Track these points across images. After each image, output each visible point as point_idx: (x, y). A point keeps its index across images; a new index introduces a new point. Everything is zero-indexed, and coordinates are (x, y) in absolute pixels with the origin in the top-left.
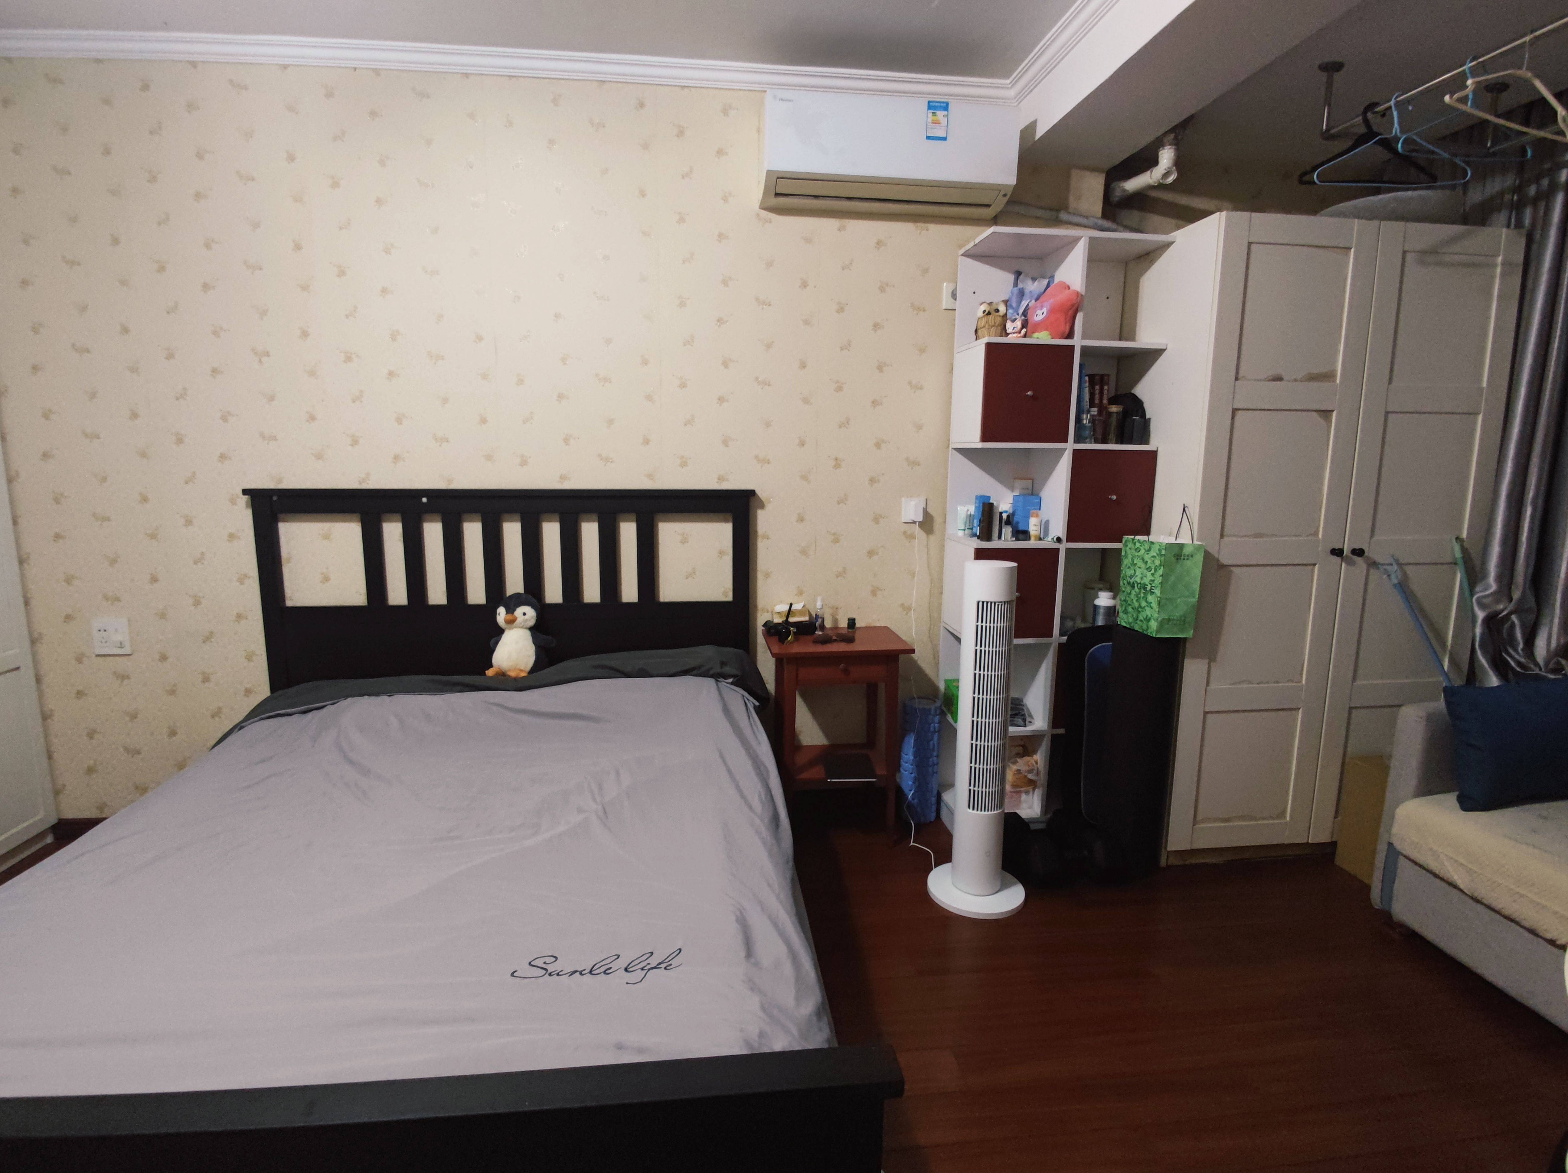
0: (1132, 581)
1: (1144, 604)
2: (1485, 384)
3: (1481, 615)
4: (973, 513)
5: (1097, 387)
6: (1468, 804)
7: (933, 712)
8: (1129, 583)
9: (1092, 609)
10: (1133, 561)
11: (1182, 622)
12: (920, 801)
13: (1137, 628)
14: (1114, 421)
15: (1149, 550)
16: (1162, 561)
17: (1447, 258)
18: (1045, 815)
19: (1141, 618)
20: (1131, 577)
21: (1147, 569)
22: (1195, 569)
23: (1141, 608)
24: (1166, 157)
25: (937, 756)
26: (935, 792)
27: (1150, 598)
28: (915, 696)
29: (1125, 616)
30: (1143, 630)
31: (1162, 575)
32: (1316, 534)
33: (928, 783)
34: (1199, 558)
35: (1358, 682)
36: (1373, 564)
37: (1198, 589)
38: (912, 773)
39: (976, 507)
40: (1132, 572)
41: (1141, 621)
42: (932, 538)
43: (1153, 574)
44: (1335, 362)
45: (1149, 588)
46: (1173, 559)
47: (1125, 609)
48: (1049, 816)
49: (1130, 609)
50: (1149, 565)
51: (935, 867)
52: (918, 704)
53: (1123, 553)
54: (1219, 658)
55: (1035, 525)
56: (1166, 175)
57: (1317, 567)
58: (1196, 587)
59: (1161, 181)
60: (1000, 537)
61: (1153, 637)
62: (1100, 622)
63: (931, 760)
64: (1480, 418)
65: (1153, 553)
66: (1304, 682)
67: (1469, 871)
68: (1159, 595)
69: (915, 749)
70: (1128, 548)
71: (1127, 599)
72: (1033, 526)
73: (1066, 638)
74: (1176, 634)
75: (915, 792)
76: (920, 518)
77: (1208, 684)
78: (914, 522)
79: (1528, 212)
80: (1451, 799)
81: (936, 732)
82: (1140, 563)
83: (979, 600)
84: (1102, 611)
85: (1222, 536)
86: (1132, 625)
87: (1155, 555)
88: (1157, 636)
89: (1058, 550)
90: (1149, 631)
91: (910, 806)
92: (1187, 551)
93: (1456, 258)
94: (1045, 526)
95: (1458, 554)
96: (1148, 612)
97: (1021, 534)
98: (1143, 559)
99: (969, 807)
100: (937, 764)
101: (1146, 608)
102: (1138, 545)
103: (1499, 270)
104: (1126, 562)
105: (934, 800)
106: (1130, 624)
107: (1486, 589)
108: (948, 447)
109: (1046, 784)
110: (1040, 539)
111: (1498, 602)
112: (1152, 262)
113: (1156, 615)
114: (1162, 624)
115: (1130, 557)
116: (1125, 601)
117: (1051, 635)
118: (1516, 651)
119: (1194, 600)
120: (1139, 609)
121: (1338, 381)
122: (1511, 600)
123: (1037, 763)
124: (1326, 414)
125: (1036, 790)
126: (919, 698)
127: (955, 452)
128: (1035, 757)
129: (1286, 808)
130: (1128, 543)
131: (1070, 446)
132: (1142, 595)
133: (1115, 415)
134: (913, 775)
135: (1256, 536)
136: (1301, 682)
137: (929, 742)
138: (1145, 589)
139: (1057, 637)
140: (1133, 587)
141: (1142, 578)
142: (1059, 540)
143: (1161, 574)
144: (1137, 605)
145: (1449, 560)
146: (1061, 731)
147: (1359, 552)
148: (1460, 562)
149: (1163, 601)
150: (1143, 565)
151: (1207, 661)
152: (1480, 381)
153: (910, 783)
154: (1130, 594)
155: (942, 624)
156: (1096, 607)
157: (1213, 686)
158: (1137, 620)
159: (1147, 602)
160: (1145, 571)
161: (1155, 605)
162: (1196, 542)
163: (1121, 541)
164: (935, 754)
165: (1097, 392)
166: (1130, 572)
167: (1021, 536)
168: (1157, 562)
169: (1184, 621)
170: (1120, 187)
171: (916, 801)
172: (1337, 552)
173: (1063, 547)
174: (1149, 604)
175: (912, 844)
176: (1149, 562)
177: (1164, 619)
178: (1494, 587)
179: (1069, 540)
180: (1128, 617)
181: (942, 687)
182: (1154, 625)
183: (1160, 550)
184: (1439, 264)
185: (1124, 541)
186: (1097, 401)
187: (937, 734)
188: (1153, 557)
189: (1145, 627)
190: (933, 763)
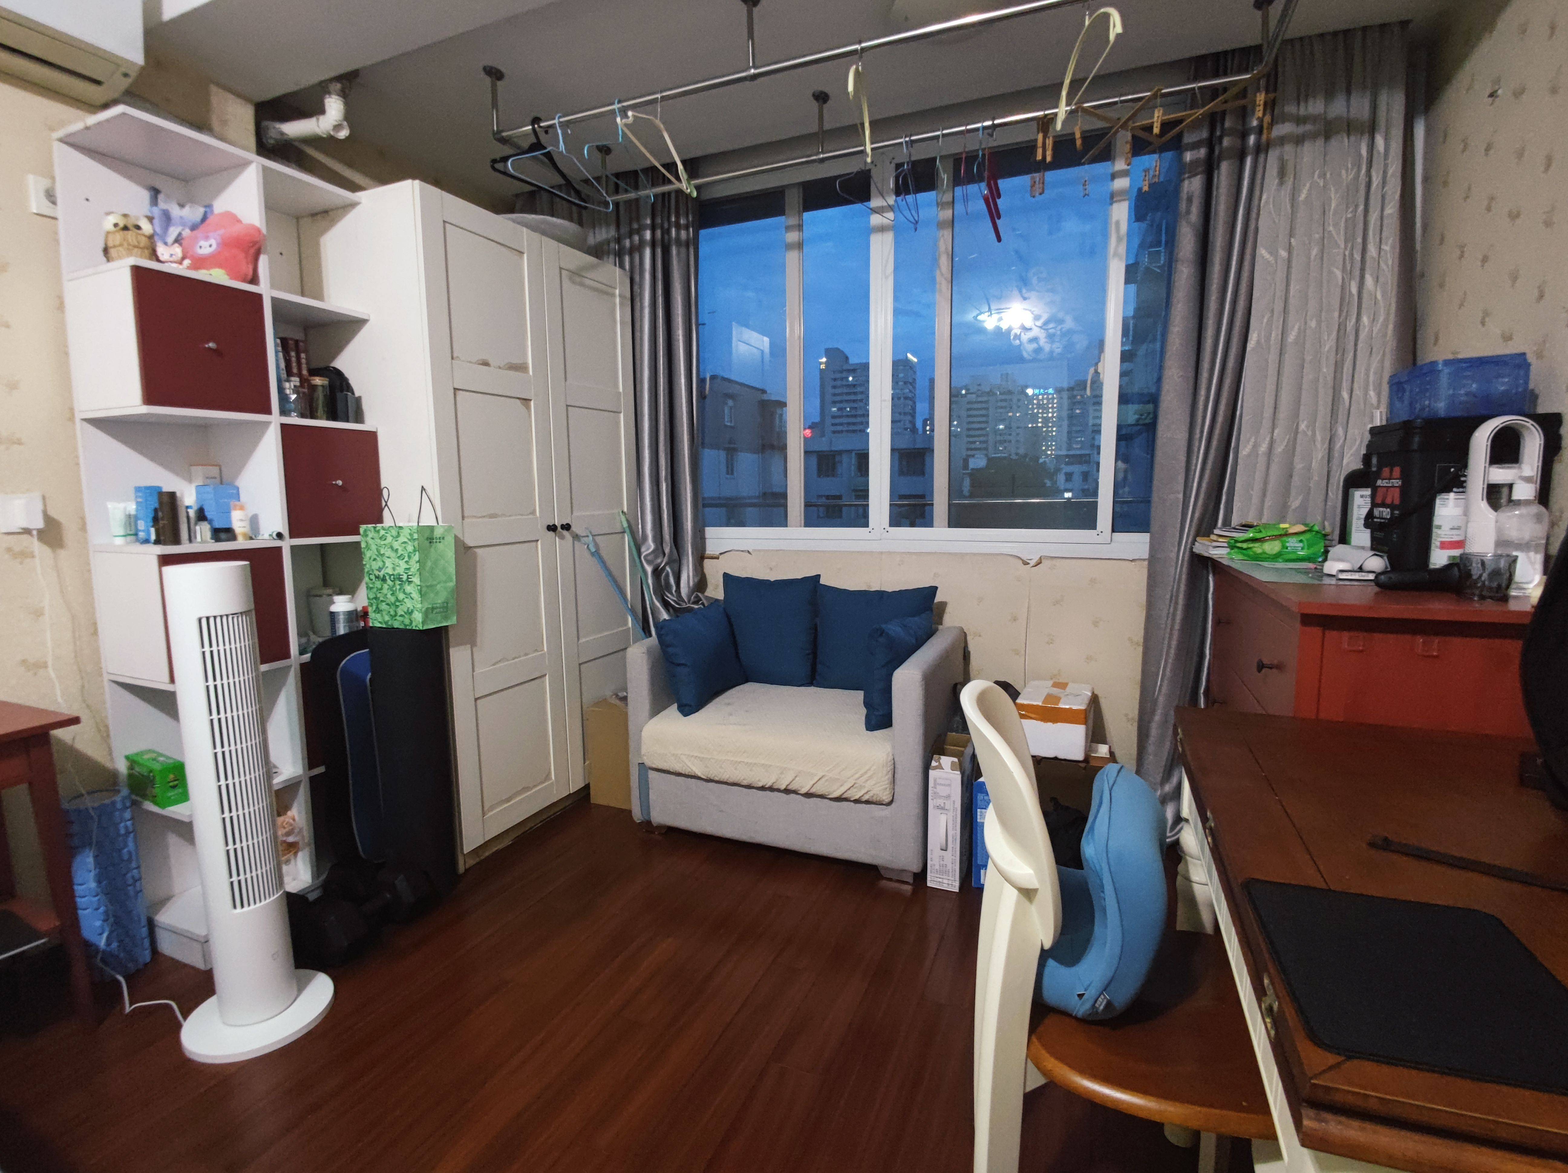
0: (381, 574)
1: (401, 596)
2: (621, 390)
3: (649, 569)
4: (133, 512)
5: (293, 354)
6: (687, 710)
7: (119, 806)
8: (377, 577)
9: (328, 619)
10: (378, 551)
11: (445, 609)
12: (121, 941)
13: (396, 625)
14: (320, 395)
15: (398, 535)
16: (416, 545)
17: (588, 282)
18: (318, 877)
19: (400, 612)
20: (380, 570)
21: (399, 557)
22: (447, 551)
23: (399, 601)
24: (334, 107)
25: (138, 867)
26: (144, 921)
27: (408, 588)
28: (83, 792)
29: (378, 616)
30: (406, 625)
31: (419, 561)
32: (533, 512)
33: (131, 911)
34: (450, 540)
35: (582, 640)
36: (576, 537)
37: (454, 572)
38: (97, 909)
39: (138, 503)
40: (380, 564)
41: (401, 616)
42: (62, 553)
43: (407, 562)
44: (525, 354)
45: (405, 577)
46: (427, 543)
47: (377, 608)
48: (323, 877)
49: (383, 606)
50: (400, 552)
51: (185, 1018)
52: (89, 803)
53: (363, 545)
54: (478, 643)
55: (241, 520)
56: (338, 127)
57: (539, 542)
58: (452, 569)
59: (332, 133)
60: (190, 540)
61: (420, 631)
62: (342, 630)
63: (129, 875)
64: (622, 415)
65: (402, 539)
66: (545, 649)
67: (702, 759)
68: (419, 583)
69: (98, 870)
70: (369, 539)
71: (379, 595)
72: (238, 522)
73: (309, 655)
74: (441, 622)
75: (111, 932)
76: (40, 524)
77: (473, 671)
78: (27, 531)
79: (627, 259)
80: (673, 711)
81: (130, 833)
82: (389, 552)
83: (201, 615)
84: (342, 618)
85: (463, 518)
86: (390, 623)
87: (406, 540)
88: (425, 628)
89: (279, 549)
90: (414, 624)
91: (107, 957)
92: (438, 533)
93: (591, 283)
94: (254, 522)
95: (625, 525)
96: (409, 604)
97: (223, 533)
98: (392, 547)
99: (235, 907)
100: (140, 879)
101: (406, 600)
102: (382, 532)
103: (618, 300)
104: (368, 554)
105: (144, 931)
106: (386, 623)
107: (648, 549)
108: (72, 419)
109: (313, 841)
110: (251, 538)
111: (656, 557)
112: (333, 222)
113: (419, 606)
114: (427, 614)
115: (374, 547)
116: (376, 598)
117: (287, 655)
118: (671, 594)
119: (452, 584)
120: (398, 604)
121: (531, 373)
122: (664, 554)
123: (294, 820)
124: (526, 401)
125: (300, 854)
126: (89, 793)
127: (85, 424)
128: (289, 813)
129: (550, 769)
130: (369, 533)
131: (275, 420)
132: (398, 587)
133: (320, 389)
134: (102, 909)
135: (492, 516)
136: (543, 650)
137: (120, 851)
138: (400, 579)
139: (296, 656)
140: (384, 580)
141: (394, 569)
142: (280, 536)
143: (417, 559)
144: (393, 599)
145: (619, 531)
146: (321, 769)
147: (567, 527)
148: (627, 530)
149: (424, 589)
150: (393, 555)
151: (469, 646)
152: (618, 388)
153: (98, 923)
154: (381, 589)
155: (106, 677)
156: (333, 615)
157: (478, 671)
158: (396, 615)
159: (404, 593)
160: (397, 560)
161: (416, 595)
162: (440, 523)
163: (358, 534)
164: (134, 865)
165: (294, 359)
166: (375, 565)
167: (223, 536)
168: (410, 548)
169: (447, 607)
170: (274, 128)
171: (115, 945)
172: (552, 528)
173: (286, 545)
174: (408, 595)
175: (128, 1009)
176: (400, 549)
177: (427, 609)
178: (652, 547)
179: (292, 536)
180: (382, 616)
181: (122, 767)
182: (418, 617)
183: (411, 535)
184: (582, 285)
185: (362, 531)
186: (295, 370)
187: (132, 835)
188: (405, 543)
189: (407, 622)
190: (133, 877)
